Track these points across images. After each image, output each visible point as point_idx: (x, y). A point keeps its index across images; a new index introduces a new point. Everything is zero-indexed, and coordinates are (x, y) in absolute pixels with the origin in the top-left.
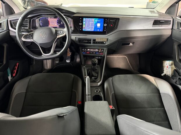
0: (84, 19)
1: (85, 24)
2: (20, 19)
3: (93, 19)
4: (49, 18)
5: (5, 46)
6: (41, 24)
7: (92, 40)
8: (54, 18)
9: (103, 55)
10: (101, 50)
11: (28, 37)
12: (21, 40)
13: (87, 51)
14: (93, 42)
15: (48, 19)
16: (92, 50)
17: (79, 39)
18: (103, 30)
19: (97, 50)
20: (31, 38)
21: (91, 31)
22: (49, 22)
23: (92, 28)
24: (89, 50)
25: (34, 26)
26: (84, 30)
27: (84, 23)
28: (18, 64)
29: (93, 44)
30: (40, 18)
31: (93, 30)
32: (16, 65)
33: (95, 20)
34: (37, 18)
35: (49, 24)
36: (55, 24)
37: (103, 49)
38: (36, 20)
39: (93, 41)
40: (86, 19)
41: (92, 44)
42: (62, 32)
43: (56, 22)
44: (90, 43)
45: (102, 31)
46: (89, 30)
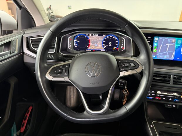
0: (156, 39)
1: (157, 46)
2: (47, 34)
3: (174, 40)
4: (90, 35)
5: (13, 82)
6: (76, 45)
8: (99, 35)
11: (59, 73)
12: (44, 79)
14: (174, 82)
15: (88, 37)
16: (166, 94)
19: (176, 94)
20: (66, 74)
21: (167, 59)
22: (89, 41)
23: (171, 54)
24: (159, 92)
25: (65, 47)
26: (154, 57)
27: (155, 44)
28: (30, 109)
30: (75, 35)
31: (172, 58)
32: (27, 111)
33: (178, 40)
34: (71, 35)
35: (89, 45)
36: (99, 46)
38: (68, 37)
40: (160, 38)
42: (132, 65)
43: (101, 43)
44: (168, 82)
46: (165, 57)
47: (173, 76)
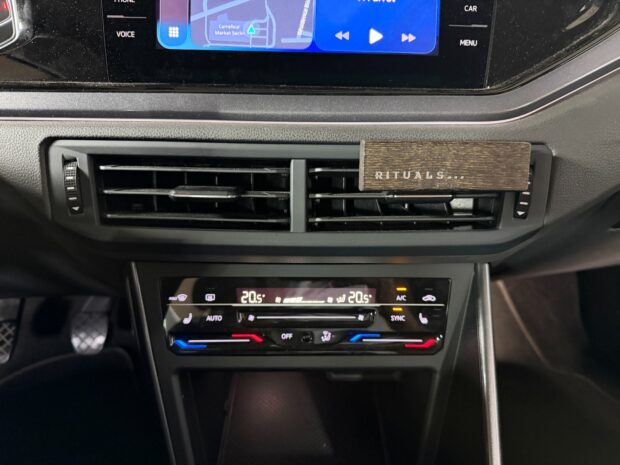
7: (297, 173)
9: (435, 362)
10: (415, 294)
13: (230, 313)
14: (313, 209)
16: (297, 300)
17: (96, 159)
18: (448, 37)
19: (360, 298)
21: (270, 45)
24: (251, 298)
26: (170, 35)
29: (311, 228)
31: (301, 38)
37: (441, 287)
39: (314, 183)
41: (297, 235)
44: (275, 215)
45: (430, 47)
46: (248, 35)
47: (303, 163)
